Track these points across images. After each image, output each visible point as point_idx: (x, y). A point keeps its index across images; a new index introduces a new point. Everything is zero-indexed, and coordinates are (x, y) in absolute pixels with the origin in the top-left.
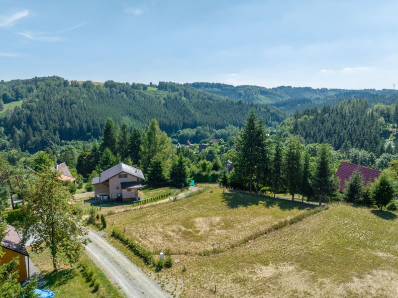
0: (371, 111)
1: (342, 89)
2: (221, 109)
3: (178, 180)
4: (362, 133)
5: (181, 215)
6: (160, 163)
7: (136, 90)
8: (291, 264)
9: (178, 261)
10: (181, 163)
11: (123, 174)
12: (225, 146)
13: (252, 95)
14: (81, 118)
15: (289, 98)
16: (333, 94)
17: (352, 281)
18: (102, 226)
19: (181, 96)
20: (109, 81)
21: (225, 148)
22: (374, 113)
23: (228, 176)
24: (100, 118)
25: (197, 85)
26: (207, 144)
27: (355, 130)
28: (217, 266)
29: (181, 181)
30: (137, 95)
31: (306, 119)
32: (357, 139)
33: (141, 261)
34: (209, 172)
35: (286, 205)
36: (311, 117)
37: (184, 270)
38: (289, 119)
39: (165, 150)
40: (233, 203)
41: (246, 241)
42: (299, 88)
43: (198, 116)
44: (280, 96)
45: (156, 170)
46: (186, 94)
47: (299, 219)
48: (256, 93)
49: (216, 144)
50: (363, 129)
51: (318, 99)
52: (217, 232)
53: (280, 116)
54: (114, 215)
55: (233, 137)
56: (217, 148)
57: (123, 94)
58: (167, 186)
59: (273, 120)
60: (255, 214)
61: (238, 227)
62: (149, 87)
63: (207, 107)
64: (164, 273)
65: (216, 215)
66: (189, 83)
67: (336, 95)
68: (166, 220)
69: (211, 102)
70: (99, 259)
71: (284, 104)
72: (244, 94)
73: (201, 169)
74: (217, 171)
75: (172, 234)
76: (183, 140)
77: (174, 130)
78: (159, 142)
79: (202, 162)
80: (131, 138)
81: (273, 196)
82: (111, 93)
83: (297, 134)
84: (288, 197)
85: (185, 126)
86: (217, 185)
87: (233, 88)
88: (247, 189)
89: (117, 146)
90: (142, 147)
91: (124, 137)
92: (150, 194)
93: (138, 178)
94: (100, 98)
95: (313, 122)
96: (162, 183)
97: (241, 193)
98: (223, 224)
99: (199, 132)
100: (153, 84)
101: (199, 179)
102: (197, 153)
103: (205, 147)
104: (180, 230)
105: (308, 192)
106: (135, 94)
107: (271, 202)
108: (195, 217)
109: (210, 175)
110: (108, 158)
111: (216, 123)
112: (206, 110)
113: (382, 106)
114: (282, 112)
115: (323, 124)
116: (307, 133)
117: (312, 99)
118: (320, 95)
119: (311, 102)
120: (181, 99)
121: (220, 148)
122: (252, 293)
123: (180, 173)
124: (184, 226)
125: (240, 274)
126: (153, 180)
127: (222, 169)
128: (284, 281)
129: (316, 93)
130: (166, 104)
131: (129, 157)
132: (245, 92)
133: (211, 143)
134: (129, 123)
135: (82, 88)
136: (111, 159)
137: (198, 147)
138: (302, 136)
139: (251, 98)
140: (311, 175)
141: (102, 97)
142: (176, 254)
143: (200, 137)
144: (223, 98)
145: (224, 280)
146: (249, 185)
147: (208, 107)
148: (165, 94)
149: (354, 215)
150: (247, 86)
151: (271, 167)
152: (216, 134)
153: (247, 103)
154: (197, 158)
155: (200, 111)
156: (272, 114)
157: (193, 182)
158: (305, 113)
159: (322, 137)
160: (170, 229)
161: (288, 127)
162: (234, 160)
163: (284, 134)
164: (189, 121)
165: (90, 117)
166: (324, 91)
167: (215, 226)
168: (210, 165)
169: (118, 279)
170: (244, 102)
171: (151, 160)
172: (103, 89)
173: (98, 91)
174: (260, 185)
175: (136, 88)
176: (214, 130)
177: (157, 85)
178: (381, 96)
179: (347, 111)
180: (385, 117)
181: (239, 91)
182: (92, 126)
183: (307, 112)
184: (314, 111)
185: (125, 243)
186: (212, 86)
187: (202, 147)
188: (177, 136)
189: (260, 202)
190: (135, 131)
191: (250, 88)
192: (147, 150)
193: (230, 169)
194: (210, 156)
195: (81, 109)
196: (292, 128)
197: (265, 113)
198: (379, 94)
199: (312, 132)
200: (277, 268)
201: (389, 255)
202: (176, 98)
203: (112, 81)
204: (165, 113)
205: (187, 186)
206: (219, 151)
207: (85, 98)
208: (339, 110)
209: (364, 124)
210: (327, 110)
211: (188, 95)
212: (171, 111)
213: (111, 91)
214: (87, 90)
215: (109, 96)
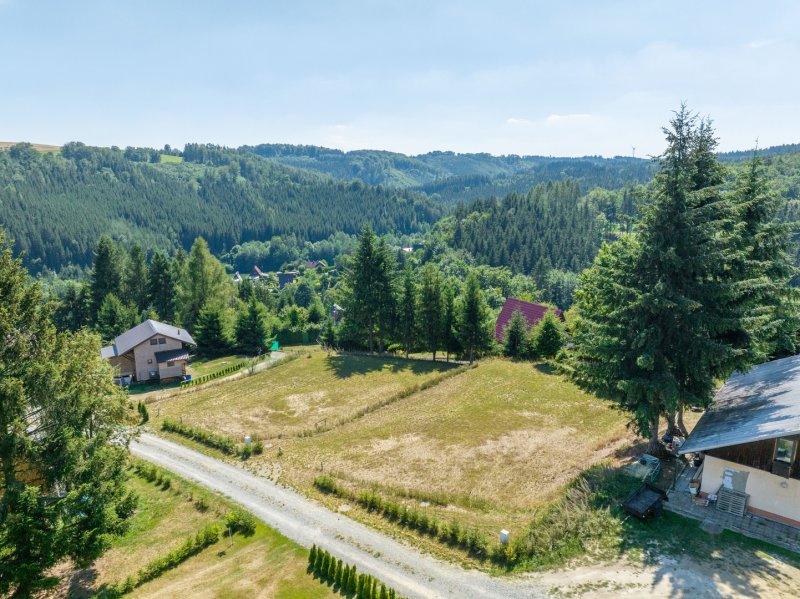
0: (584, 201)
1: (546, 156)
2: (318, 200)
3: (250, 342)
4: (569, 242)
5: (264, 394)
6: (217, 316)
7: (136, 163)
8: (417, 434)
9: (271, 445)
10: (254, 313)
11: (158, 337)
12: (330, 274)
13: (380, 171)
14: (16, 226)
15: (450, 174)
16: (529, 166)
17: (485, 444)
18: (141, 420)
19: (236, 175)
20: (72, 143)
21: (329, 279)
22: (589, 205)
23: (336, 330)
24: (59, 226)
25: (266, 150)
26: (295, 272)
27: (557, 237)
28: (322, 446)
29: (255, 344)
30: (138, 173)
31: (475, 218)
32: (562, 253)
33: (219, 453)
34: (303, 325)
35: (421, 367)
36: (485, 215)
37: (280, 454)
38: (447, 219)
39: (222, 293)
40: (343, 370)
41: (360, 415)
42: (468, 155)
43: (273, 216)
44: (433, 172)
45: (211, 328)
46: (246, 171)
47: (434, 383)
48: (386, 166)
49: (311, 271)
50: (570, 235)
51: (502, 176)
52: (321, 410)
53: (433, 211)
54: (156, 403)
55: (345, 255)
56: (314, 279)
57: (107, 171)
58: (232, 355)
59: (420, 220)
60: (376, 383)
61: (351, 401)
62: (163, 156)
63: (291, 196)
64: (253, 461)
65: (319, 388)
66: (249, 145)
67: (534, 168)
68: (242, 403)
69: (298, 185)
70: (155, 458)
71: (440, 187)
72: (363, 168)
73: (288, 322)
74: (316, 323)
75: (255, 419)
76: (244, 265)
77: (224, 244)
78: (210, 279)
79: (288, 309)
80: (151, 272)
81: (404, 356)
82: (80, 169)
83: (460, 247)
84: (428, 356)
85: (247, 237)
86: (318, 347)
87: (340, 156)
88: (365, 349)
89: (123, 288)
90: (179, 288)
91: (137, 270)
92: (204, 369)
93: (184, 344)
94: (55, 182)
95: (488, 224)
96: (222, 350)
97: (356, 355)
98: (329, 400)
99: (277, 248)
100: (172, 148)
101: (286, 339)
102: (275, 291)
103: (291, 278)
104: (266, 413)
105: (453, 346)
106: (135, 170)
107: (400, 365)
108: (287, 394)
109: (304, 331)
110: (112, 312)
111: (310, 228)
112: (287, 203)
113: (604, 193)
114: (437, 204)
115: (504, 227)
116: (476, 245)
117: (492, 176)
118: (506, 168)
119: (490, 183)
120: (234, 181)
121: (321, 280)
122: (367, 468)
123: (253, 330)
124: (272, 408)
125: (352, 451)
126: (207, 346)
127: (326, 319)
128: (404, 453)
129: (499, 165)
130: (205, 192)
131: (150, 307)
132: (366, 164)
133: (302, 271)
134: (127, 234)
135: (10, 160)
136: (118, 313)
137: (277, 279)
138: (469, 251)
139: (376, 176)
140: (456, 322)
141: (59, 180)
142: (265, 439)
143: (280, 257)
144: (323, 177)
145: (332, 458)
146: (369, 342)
147: (293, 196)
148: (199, 170)
149: (510, 372)
150: (368, 151)
151: (400, 312)
152: (311, 250)
153: (370, 188)
154: (278, 301)
155: (276, 205)
156: (418, 208)
157: (276, 344)
158: (473, 208)
159: (503, 251)
160: (251, 413)
161: (445, 235)
162: (343, 304)
163: (437, 248)
164: (254, 225)
165: (36, 224)
166: (513, 160)
167: (317, 404)
168: (304, 313)
169: (192, 474)
170: (363, 186)
171: (200, 311)
172: (59, 162)
173: (48, 167)
174: (387, 341)
175: (136, 159)
176: (307, 243)
177: (182, 150)
178: (610, 171)
179: (545, 203)
180: (607, 213)
181: (354, 163)
182: (41, 243)
183: (477, 206)
184: (489, 204)
185: (188, 435)
186: (299, 151)
187: (285, 279)
188: (231, 258)
189: (385, 366)
190: (157, 257)
191: (374, 155)
192: (190, 294)
193: (338, 320)
194: (303, 297)
195: (14, 207)
196: (452, 236)
197: (404, 205)
198: (607, 168)
199: (485, 242)
200: (398, 441)
201: (536, 414)
202: (224, 179)
203: (79, 144)
204: (203, 211)
205: (266, 351)
206: (319, 284)
207: (20, 181)
208: (532, 202)
209: (573, 226)
210: (512, 202)
211: (249, 172)
212: (215, 207)
213: (78, 166)
214: (24, 165)
215: (75, 176)
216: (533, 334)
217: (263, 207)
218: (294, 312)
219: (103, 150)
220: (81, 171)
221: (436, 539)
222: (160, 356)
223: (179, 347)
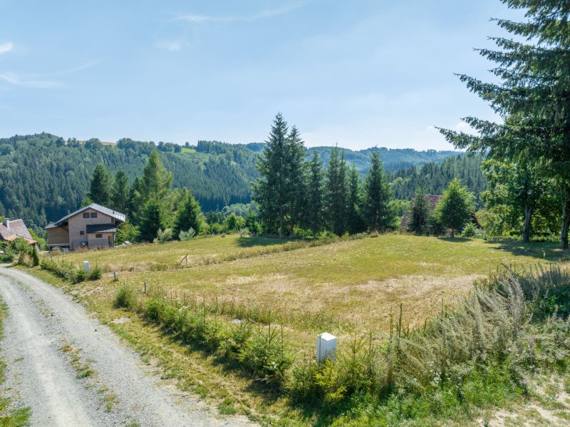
7: (164, 152)
18: (32, 265)
19: (230, 160)
20: (124, 139)
25: (253, 146)
31: (399, 182)
36: (407, 180)
42: (398, 150)
46: (237, 157)
57: (145, 156)
62: (183, 149)
77: (218, 206)
85: (234, 200)
94: (110, 163)
95: (409, 186)
100: (190, 145)
117: (415, 163)
118: (425, 159)
120: (229, 164)
124: (158, 261)
125: (200, 282)
129: (421, 157)
130: (208, 171)
132: (322, 156)
135: (84, 149)
141: (113, 162)
148: (206, 157)
150: (325, 148)
158: (398, 175)
164: (239, 193)
166: (431, 153)
172: (115, 151)
173: (107, 153)
175: (164, 150)
177: (196, 145)
179: (455, 169)
183: (401, 174)
184: (411, 172)
191: (329, 150)
195: (81, 178)
200: (260, 278)
201: (436, 264)
202: (222, 163)
203: (129, 140)
204: (205, 183)
207: (88, 162)
208: (444, 170)
209: (478, 185)
210: (429, 169)
211: (239, 159)
212: (213, 181)
213: (126, 153)
214: (92, 152)
215: (123, 160)
216: (436, 210)
219: (143, 144)
220: (128, 156)
222: (91, 229)
223: (109, 221)
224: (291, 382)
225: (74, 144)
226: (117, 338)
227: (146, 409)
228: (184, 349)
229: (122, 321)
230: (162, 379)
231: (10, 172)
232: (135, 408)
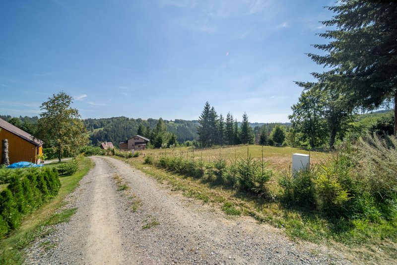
11: (136, 137)
20: (150, 119)
93: (145, 140)
100: (172, 121)
120: (185, 127)
130: (178, 129)
135: (136, 122)
164: (189, 137)
172: (146, 122)
202: (183, 127)
204: (177, 134)
211: (189, 125)
212: (180, 133)
213: (150, 123)
214: (138, 123)
217: (191, 132)
218: (188, 143)
221: (199, 181)
222: (136, 144)
223: (143, 141)
224: (274, 188)
225: (132, 120)
226: (144, 174)
227: (163, 210)
228: (181, 177)
229: (147, 168)
230: (172, 190)
231: (110, 129)
232: (154, 209)
